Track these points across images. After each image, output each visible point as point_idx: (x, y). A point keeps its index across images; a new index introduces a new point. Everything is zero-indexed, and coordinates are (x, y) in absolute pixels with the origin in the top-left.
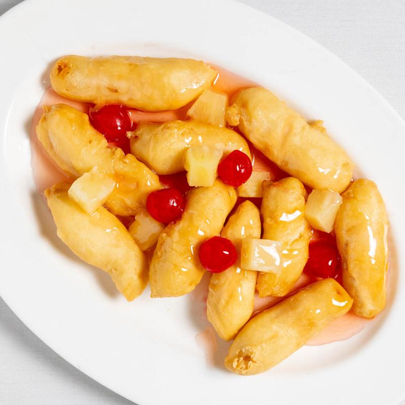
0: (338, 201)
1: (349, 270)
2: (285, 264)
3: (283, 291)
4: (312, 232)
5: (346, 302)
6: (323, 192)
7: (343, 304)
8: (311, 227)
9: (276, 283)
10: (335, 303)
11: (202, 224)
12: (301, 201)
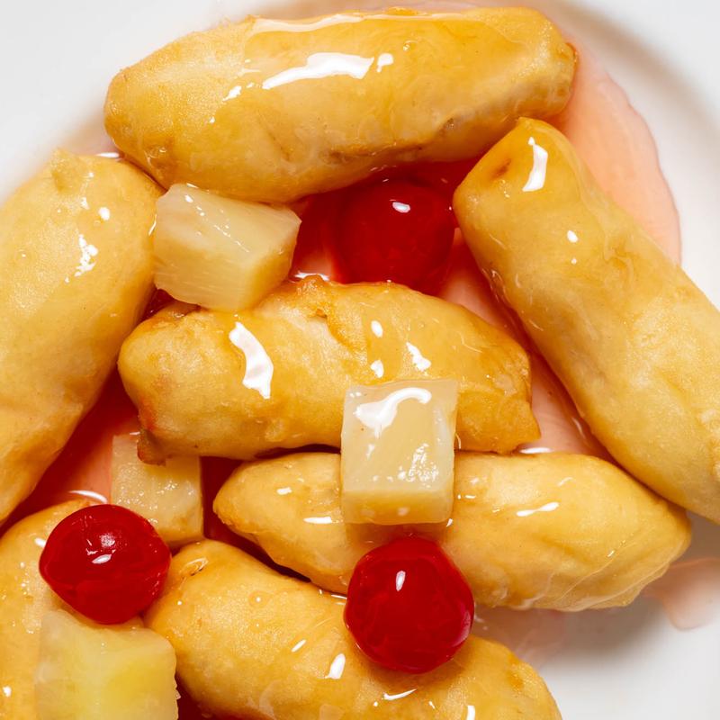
0: (188, 199)
1: (420, 141)
2: (422, 363)
3: (513, 362)
4: (302, 275)
5: (532, 141)
6: (160, 252)
7: (540, 154)
8: (284, 282)
9: (488, 390)
10: (536, 180)
11: (307, 668)
12: (197, 329)
